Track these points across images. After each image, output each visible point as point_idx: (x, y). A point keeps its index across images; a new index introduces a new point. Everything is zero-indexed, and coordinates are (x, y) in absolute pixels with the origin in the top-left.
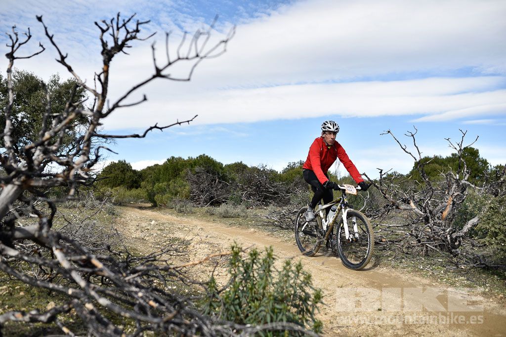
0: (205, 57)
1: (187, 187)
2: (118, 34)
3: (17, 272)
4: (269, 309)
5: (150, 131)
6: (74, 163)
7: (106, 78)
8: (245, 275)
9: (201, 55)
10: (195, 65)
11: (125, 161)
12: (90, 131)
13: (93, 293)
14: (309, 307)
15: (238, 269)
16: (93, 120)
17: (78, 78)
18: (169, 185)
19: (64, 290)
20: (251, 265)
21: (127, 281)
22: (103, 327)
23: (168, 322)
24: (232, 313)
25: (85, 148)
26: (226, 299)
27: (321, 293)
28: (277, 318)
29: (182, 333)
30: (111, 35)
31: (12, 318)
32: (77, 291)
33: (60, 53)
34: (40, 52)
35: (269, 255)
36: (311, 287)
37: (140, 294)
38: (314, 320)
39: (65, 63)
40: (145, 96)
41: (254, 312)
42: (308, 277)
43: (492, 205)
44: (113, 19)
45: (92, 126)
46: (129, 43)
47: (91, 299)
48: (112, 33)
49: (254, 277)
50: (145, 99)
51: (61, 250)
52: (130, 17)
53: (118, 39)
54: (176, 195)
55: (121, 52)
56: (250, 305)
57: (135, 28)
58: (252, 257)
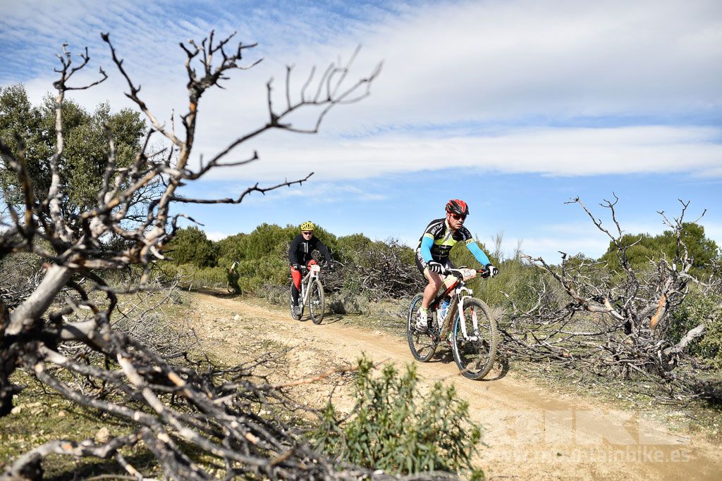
0: (338, 101)
1: (284, 268)
2: (211, 60)
3: (64, 386)
4: (410, 450)
5: (248, 194)
6: (145, 238)
7: (194, 121)
8: (375, 401)
9: (334, 98)
10: (325, 112)
11: (197, 228)
12: (168, 192)
13: (173, 421)
14: (464, 449)
15: (367, 393)
16: (172, 179)
17: (153, 120)
18: (259, 264)
19: (128, 414)
20: (385, 388)
22: (185, 468)
24: (357, 453)
25: (160, 217)
26: (349, 433)
27: (482, 429)
28: (421, 463)
29: (292, 480)
30: (201, 61)
31: (58, 450)
32: (148, 416)
33: (131, 85)
34: (101, 81)
35: (412, 375)
36: (468, 421)
37: (234, 424)
38: (471, 468)
39: (137, 98)
40: (256, 153)
41: (387, 454)
42: (466, 406)
44: (206, 39)
45: (171, 187)
46: (226, 73)
48: (203, 59)
49: (388, 403)
50: (256, 157)
51: (129, 358)
52: (228, 37)
53: (210, 67)
54: (268, 278)
55: (215, 86)
56: (382, 442)
57: (236, 54)
58: (386, 375)
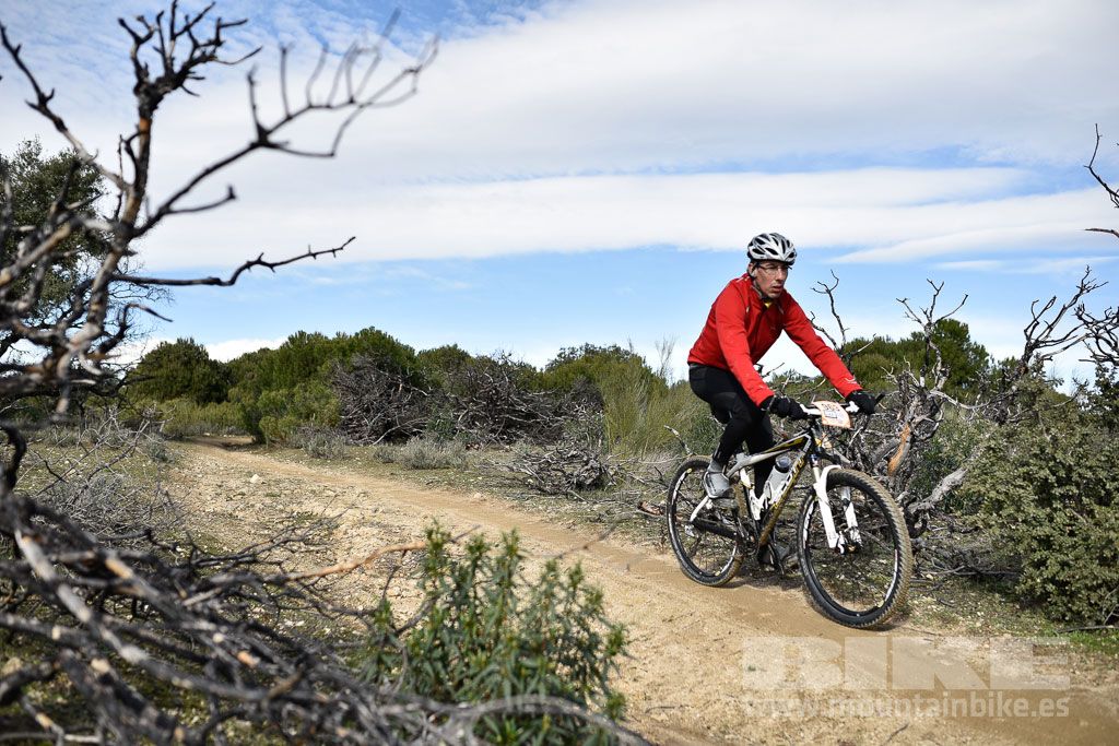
0: (369, 104)
1: (333, 401)
2: (173, 48)
4: (508, 667)
5: (247, 271)
6: (68, 340)
7: (146, 148)
8: (457, 593)
9: (361, 99)
10: (347, 123)
11: (192, 341)
12: (105, 267)
13: (108, 635)
14: (597, 665)
15: (442, 582)
16: (113, 244)
17: (78, 147)
18: (293, 395)
19: (42, 630)
20: (470, 570)
21: (189, 609)
22: (131, 712)
23: (280, 698)
24: (427, 678)
25: (94, 307)
26: (414, 646)
27: (625, 633)
28: (525, 688)
29: (312, 722)
30: (156, 49)
32: (75, 631)
33: (37, 88)
35: (511, 550)
36: (601, 620)
37: (218, 638)
38: (607, 693)
39: (48, 111)
40: (231, 190)
41: (475, 675)
42: (596, 598)
43: (992, 444)
44: (162, 13)
45: (110, 257)
46: (199, 69)
47: (106, 650)
48: (159, 46)
49: (476, 598)
50: (231, 196)
51: (35, 538)
52: (201, 10)
53: (172, 59)
54: (308, 417)
55: (180, 90)
56: (466, 660)
57: (212, 36)
58: (473, 553)
